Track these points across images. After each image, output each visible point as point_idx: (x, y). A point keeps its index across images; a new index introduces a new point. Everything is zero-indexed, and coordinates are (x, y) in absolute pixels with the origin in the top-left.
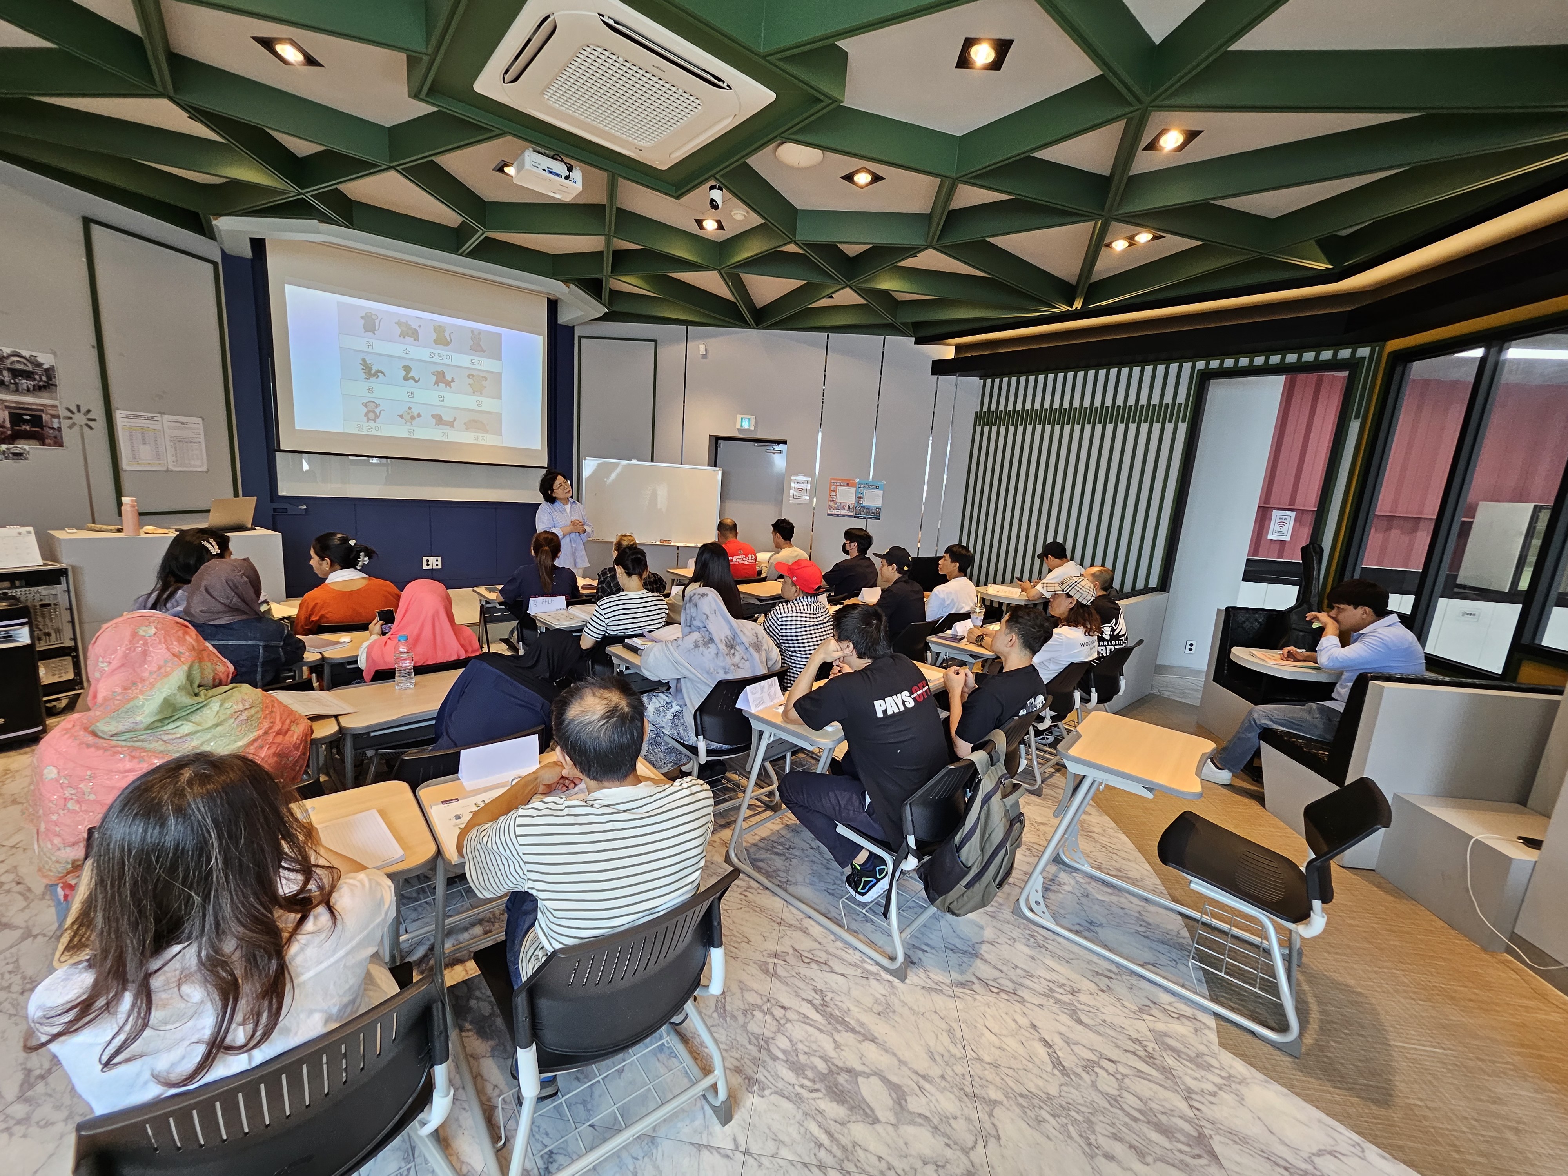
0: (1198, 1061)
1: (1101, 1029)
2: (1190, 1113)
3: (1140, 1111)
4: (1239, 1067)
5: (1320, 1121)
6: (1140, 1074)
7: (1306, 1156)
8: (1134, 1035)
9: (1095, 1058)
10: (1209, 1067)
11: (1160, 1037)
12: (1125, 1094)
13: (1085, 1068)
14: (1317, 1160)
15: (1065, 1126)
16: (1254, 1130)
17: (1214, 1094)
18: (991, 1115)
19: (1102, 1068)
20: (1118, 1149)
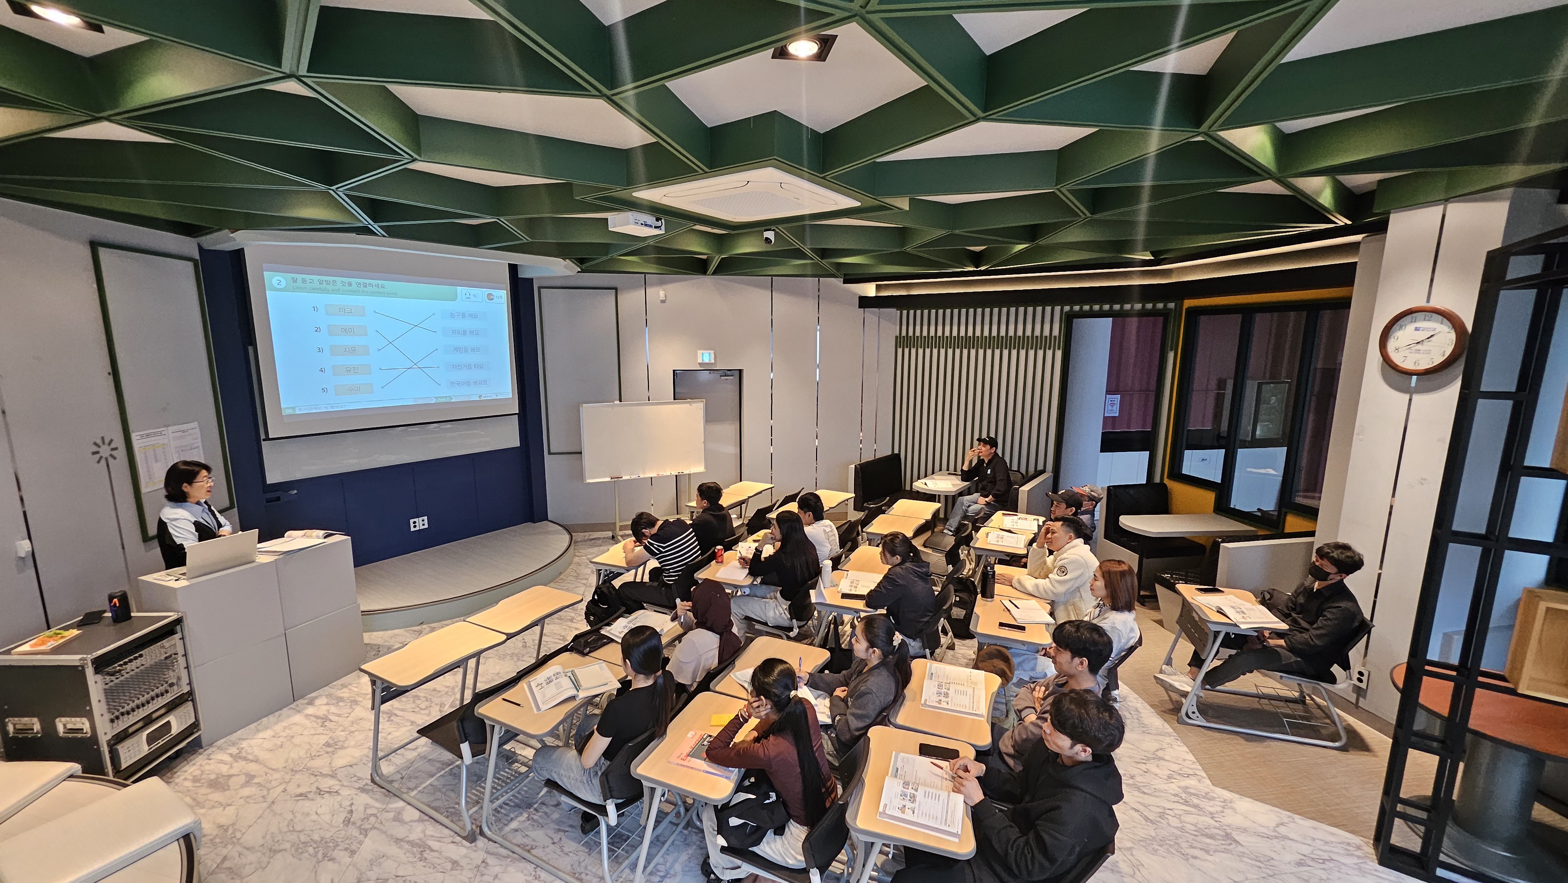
0: (1207, 797)
1: (1156, 794)
2: (1217, 825)
3: (1195, 831)
4: (1226, 794)
5: (1271, 810)
6: (1188, 813)
7: (1272, 829)
8: (1173, 792)
9: (1163, 811)
10: (1213, 799)
11: (1185, 789)
12: (1185, 825)
13: (1160, 817)
14: (1277, 829)
15: (1167, 849)
16: (1247, 824)
17: (1222, 812)
18: (1132, 855)
19: (1168, 814)
20: (1197, 852)
